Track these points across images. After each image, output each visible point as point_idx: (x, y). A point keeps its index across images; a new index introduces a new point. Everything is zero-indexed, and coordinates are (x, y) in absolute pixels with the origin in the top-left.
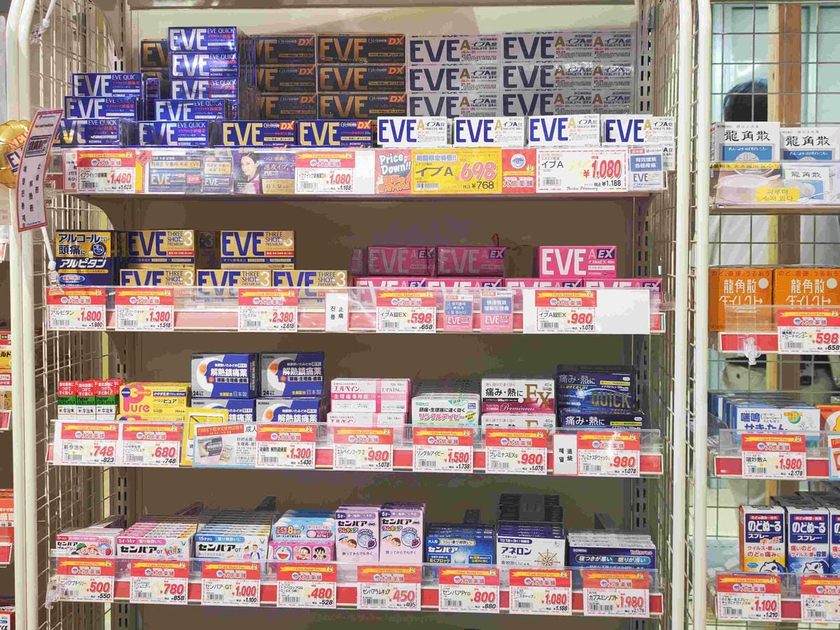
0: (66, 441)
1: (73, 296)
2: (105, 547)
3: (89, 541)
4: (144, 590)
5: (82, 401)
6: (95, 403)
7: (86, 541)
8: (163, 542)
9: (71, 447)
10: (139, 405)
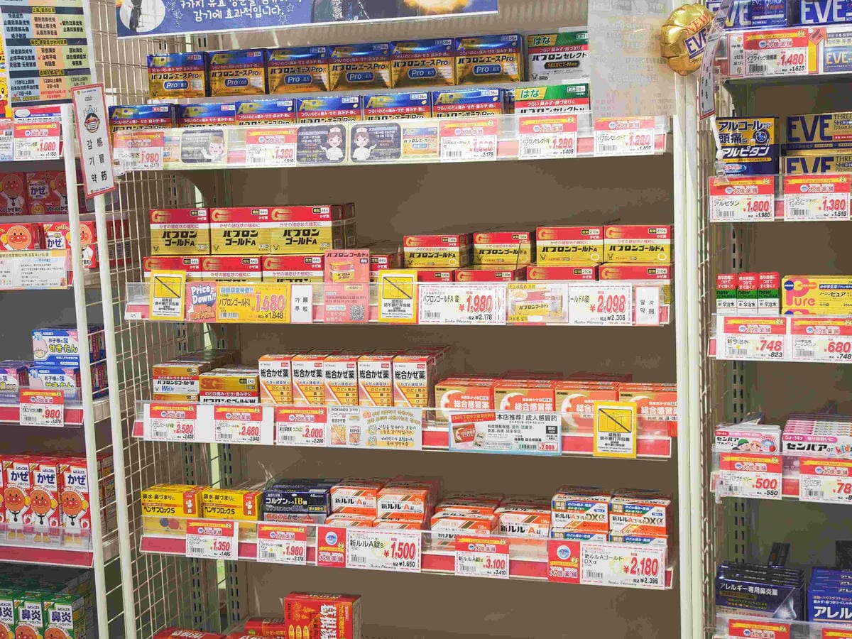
0: (730, 335)
1: (738, 186)
2: (769, 444)
3: (751, 437)
4: (814, 489)
5: (744, 294)
6: (757, 297)
7: (748, 437)
8: (835, 440)
9: (736, 341)
10: (803, 298)
